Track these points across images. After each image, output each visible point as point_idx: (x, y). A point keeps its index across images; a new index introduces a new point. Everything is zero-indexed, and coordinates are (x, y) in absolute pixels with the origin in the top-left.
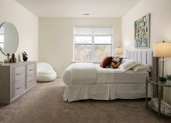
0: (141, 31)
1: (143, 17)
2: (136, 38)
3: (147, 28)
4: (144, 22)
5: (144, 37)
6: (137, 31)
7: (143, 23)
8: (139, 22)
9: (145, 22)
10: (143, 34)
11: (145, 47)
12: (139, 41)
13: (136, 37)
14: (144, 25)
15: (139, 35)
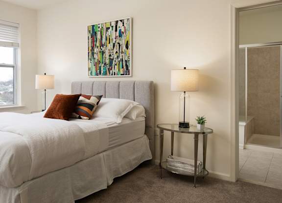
0: (110, 46)
1: (117, 22)
2: (95, 57)
3: (127, 42)
4: (120, 30)
5: (118, 57)
6: (98, 44)
7: (116, 31)
8: (104, 28)
9: (123, 30)
10: (115, 51)
11: (122, 75)
12: (105, 64)
13: (95, 55)
14: (120, 36)
15: (103, 53)
